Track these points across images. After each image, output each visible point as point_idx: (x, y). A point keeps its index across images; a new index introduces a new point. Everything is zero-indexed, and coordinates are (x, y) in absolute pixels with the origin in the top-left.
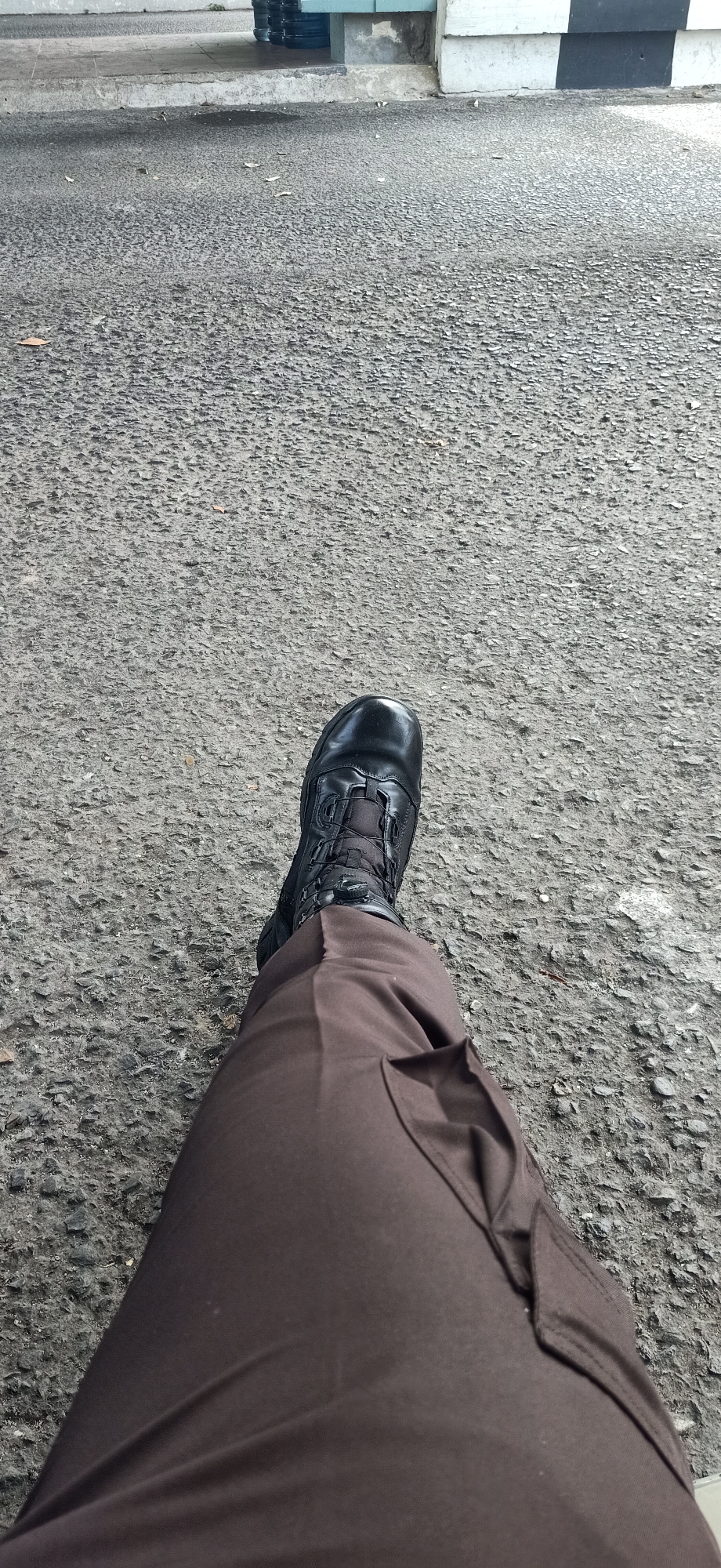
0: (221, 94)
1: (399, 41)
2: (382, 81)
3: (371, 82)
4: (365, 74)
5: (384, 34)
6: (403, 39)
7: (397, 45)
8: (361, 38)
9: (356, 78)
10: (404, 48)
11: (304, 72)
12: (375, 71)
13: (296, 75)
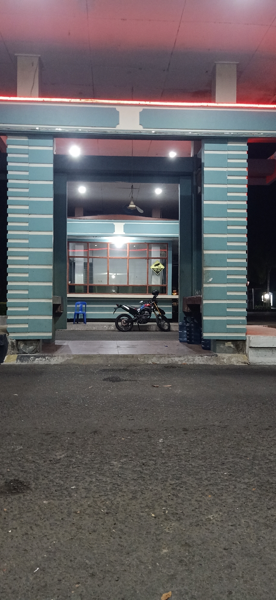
0: (177, 361)
1: (234, 347)
2: (229, 358)
3: (226, 359)
4: (223, 357)
5: (229, 345)
6: (235, 347)
7: (234, 348)
8: (222, 346)
9: (220, 358)
10: (236, 349)
11: (203, 355)
12: (227, 356)
13: (201, 356)
